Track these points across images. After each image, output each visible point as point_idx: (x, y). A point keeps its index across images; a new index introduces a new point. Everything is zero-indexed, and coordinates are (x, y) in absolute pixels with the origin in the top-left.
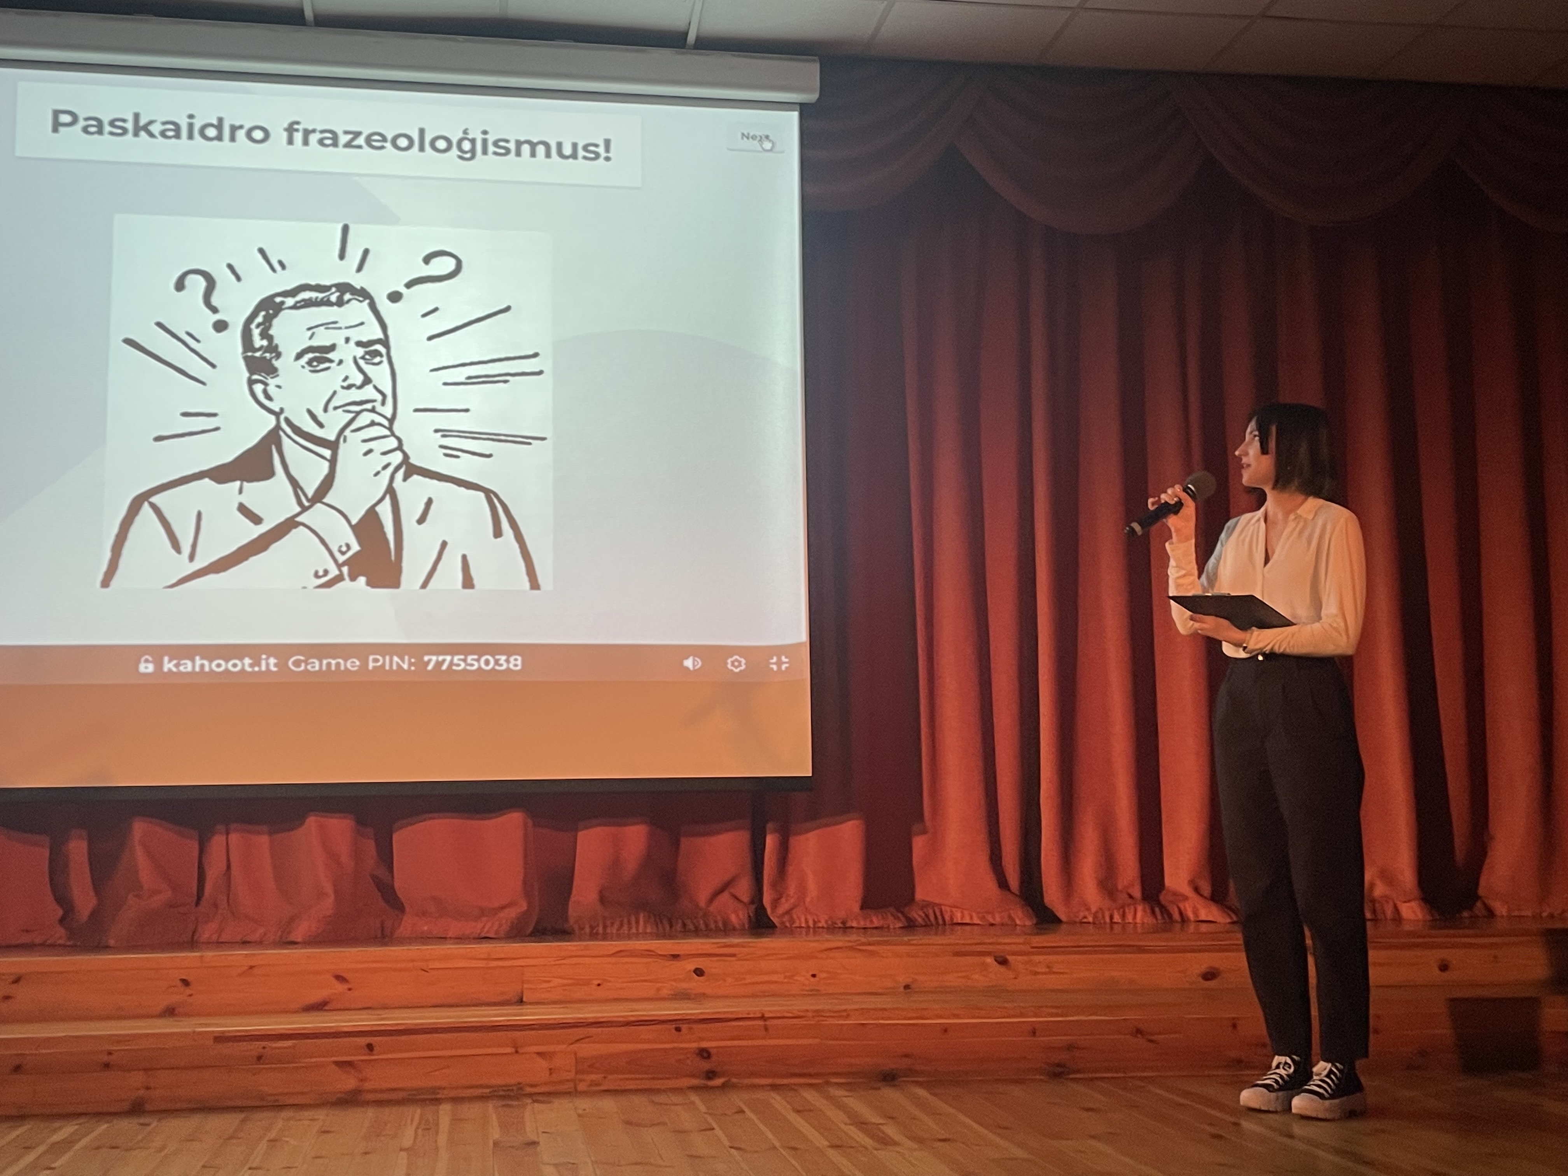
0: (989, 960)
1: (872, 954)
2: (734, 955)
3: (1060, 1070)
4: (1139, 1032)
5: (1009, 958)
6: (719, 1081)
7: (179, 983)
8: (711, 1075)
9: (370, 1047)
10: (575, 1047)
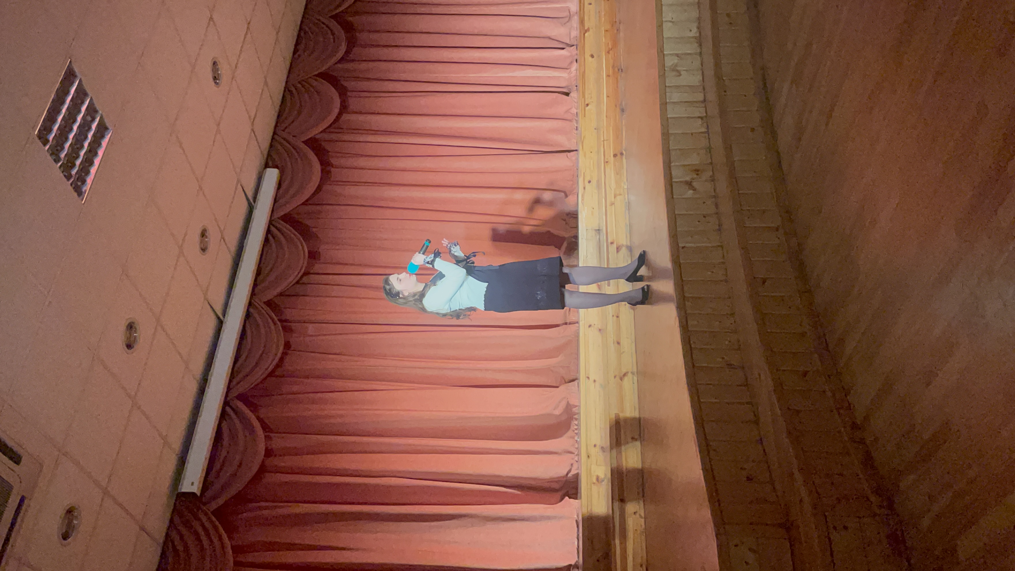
0: (587, 108)
1: (584, 137)
2: (584, 173)
3: (620, 70)
4: (608, 52)
5: (586, 103)
6: (624, 152)
7: (590, 328)
8: (622, 154)
9: (612, 243)
10: (613, 189)
